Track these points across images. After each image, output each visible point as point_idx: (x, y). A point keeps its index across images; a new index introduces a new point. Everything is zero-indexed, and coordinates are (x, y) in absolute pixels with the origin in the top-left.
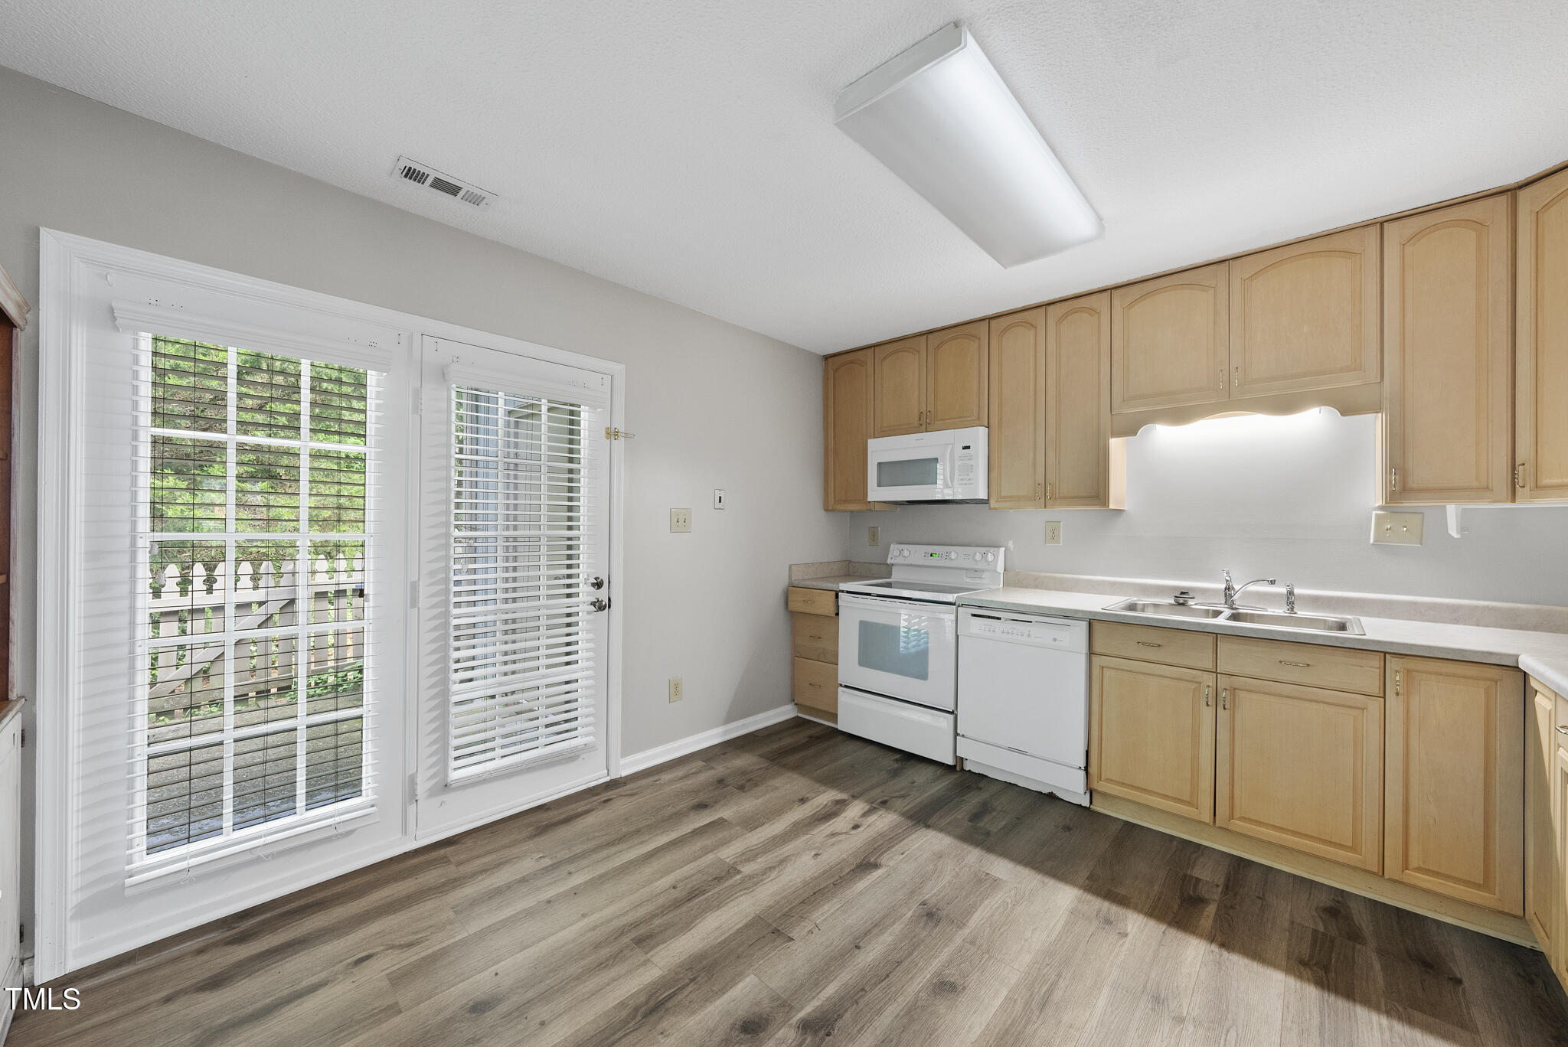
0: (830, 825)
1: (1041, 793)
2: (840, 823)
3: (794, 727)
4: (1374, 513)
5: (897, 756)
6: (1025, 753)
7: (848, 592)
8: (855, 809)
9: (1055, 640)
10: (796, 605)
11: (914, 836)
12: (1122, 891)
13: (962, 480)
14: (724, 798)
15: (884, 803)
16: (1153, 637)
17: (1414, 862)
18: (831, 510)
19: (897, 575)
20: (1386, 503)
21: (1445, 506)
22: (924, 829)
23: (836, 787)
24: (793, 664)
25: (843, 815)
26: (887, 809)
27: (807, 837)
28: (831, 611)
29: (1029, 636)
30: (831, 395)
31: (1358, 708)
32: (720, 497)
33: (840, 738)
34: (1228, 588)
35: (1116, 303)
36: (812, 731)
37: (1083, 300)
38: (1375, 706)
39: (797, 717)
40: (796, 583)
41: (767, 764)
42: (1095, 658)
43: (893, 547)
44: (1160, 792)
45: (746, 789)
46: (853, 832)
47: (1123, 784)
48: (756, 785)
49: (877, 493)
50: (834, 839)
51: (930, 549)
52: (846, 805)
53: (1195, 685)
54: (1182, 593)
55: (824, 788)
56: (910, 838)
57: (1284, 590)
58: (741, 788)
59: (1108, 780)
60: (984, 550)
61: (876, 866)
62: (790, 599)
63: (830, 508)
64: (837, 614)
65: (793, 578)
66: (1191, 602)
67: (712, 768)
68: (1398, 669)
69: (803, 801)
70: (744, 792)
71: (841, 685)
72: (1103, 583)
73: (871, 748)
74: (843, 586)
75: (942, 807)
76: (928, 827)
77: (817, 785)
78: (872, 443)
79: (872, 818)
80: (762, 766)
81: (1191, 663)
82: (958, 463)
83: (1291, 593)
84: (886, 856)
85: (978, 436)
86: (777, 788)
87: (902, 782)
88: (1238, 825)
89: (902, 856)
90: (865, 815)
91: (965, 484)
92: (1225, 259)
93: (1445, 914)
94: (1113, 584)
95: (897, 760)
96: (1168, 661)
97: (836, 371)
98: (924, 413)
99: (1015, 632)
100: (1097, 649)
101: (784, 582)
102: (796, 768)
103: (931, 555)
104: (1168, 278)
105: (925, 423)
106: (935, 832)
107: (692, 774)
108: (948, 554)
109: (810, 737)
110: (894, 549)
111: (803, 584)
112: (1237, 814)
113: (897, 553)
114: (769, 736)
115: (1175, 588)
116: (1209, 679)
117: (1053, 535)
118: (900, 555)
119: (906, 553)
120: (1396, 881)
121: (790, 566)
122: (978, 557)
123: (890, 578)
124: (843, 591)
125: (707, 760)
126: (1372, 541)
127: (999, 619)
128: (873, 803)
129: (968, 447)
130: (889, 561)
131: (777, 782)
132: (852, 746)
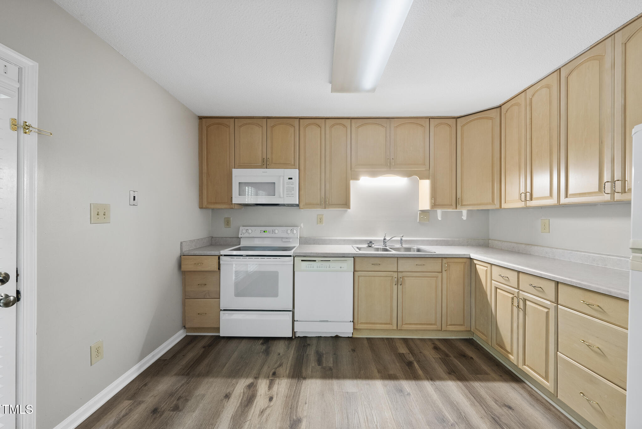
0: (256, 406)
1: (332, 337)
2: (260, 402)
3: (188, 344)
4: (419, 212)
5: (261, 341)
6: (327, 321)
7: (225, 255)
8: (263, 386)
9: (341, 267)
10: (188, 266)
11: (303, 388)
12: (391, 372)
13: (288, 194)
14: (167, 425)
15: (274, 374)
16: (377, 261)
17: (449, 323)
18: (204, 208)
19: (243, 243)
20: (431, 209)
21: (437, 210)
22: (304, 381)
23: (242, 376)
24: (184, 305)
25: (259, 394)
26: (279, 377)
27: (248, 423)
28: (215, 267)
29: (329, 267)
30: (205, 140)
31: (436, 277)
32: (134, 197)
33: (223, 341)
34: (385, 239)
35: (353, 125)
36: (203, 343)
37: (341, 120)
38: (440, 275)
39: (187, 336)
40: (186, 253)
41: (186, 380)
42: (356, 273)
43: (241, 228)
44: (380, 322)
45: (180, 408)
46: (272, 403)
47: (367, 323)
48: (187, 400)
49: (237, 199)
50: (265, 415)
51: (263, 229)
52: (256, 386)
53: (390, 278)
54: (370, 242)
55: (235, 380)
56: (302, 390)
57: (399, 239)
58: (176, 408)
59: (361, 323)
60: (291, 228)
61: (299, 421)
62: (182, 263)
63: (204, 206)
64: (219, 269)
65: (184, 249)
66: (373, 245)
67: (140, 403)
68: (445, 262)
69: (227, 396)
70: (180, 411)
71: (221, 310)
72: (341, 240)
73: (244, 341)
74: (223, 252)
75: (302, 363)
76: (305, 378)
77: (229, 380)
78: (235, 172)
79: (275, 387)
80: (183, 382)
81: (390, 270)
82: (286, 186)
83: (402, 239)
84: (299, 410)
85: (294, 173)
86: (204, 395)
87: (273, 357)
88: (405, 327)
89: (307, 404)
90: (270, 387)
91: (290, 196)
92: (389, 117)
93: (452, 336)
94: (344, 240)
95: (262, 344)
96: (383, 270)
97: (208, 127)
98: (265, 159)
99: (323, 266)
100: (357, 269)
101: (177, 253)
102: (208, 373)
103: (264, 232)
104: (371, 119)
105: (265, 164)
106: (310, 380)
107: (123, 416)
108: (273, 232)
109: (204, 347)
110: (242, 230)
111: (192, 253)
112: (404, 323)
113: (244, 231)
114: (174, 356)
115: (366, 241)
116: (395, 275)
117: (320, 220)
118: (246, 232)
119: (250, 231)
120: (445, 331)
121: (181, 243)
122: (289, 232)
123: (240, 245)
124: (222, 255)
125: (133, 397)
126: (418, 221)
127: (315, 261)
128: (268, 377)
129: (291, 179)
130: (240, 236)
131: (201, 391)
132: (233, 344)
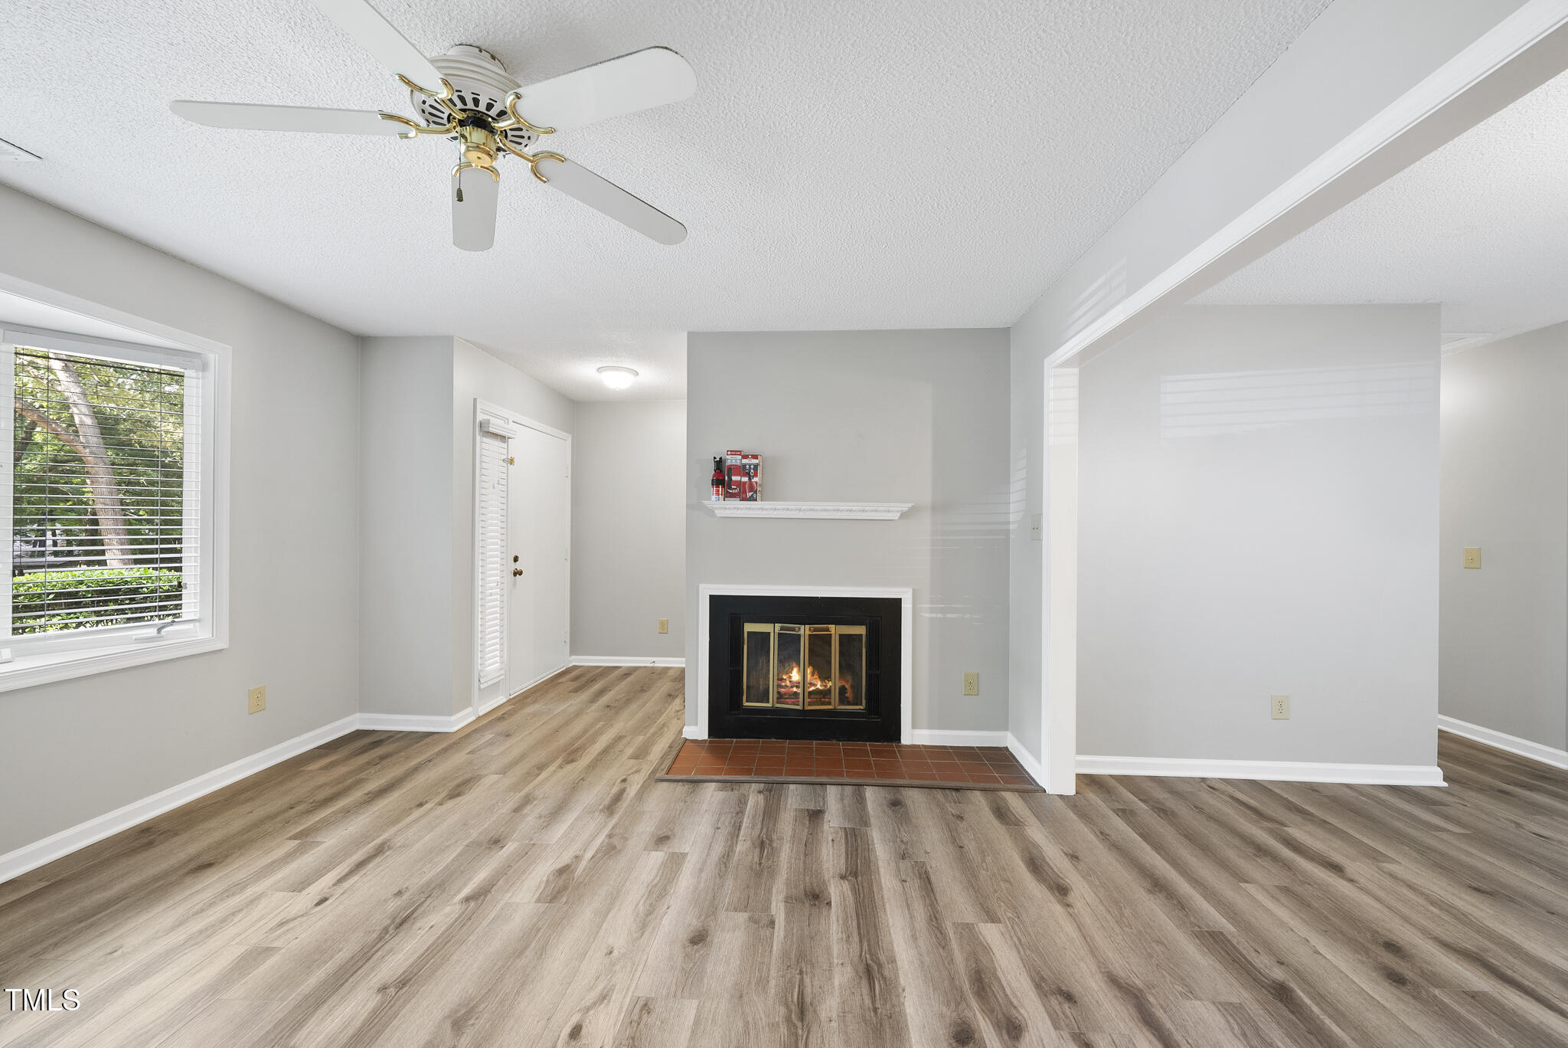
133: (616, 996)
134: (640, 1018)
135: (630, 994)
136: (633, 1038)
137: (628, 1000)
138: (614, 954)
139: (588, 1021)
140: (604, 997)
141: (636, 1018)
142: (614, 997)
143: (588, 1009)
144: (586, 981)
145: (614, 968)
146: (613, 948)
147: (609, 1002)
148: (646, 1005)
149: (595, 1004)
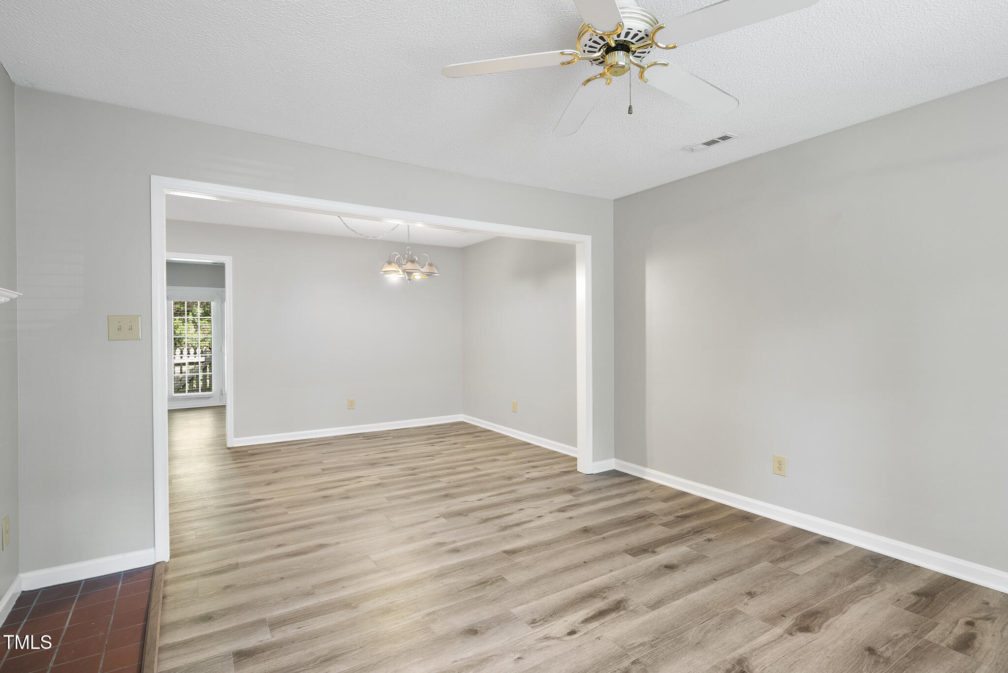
133: (541, 635)
134: (540, 620)
135: (534, 632)
136: (551, 616)
137: (538, 630)
138: (519, 656)
139: (563, 634)
140: (547, 638)
141: (542, 621)
142: (542, 635)
143: (558, 638)
144: (547, 652)
145: (527, 649)
146: (515, 660)
147: (546, 635)
148: (532, 623)
149: (553, 639)
